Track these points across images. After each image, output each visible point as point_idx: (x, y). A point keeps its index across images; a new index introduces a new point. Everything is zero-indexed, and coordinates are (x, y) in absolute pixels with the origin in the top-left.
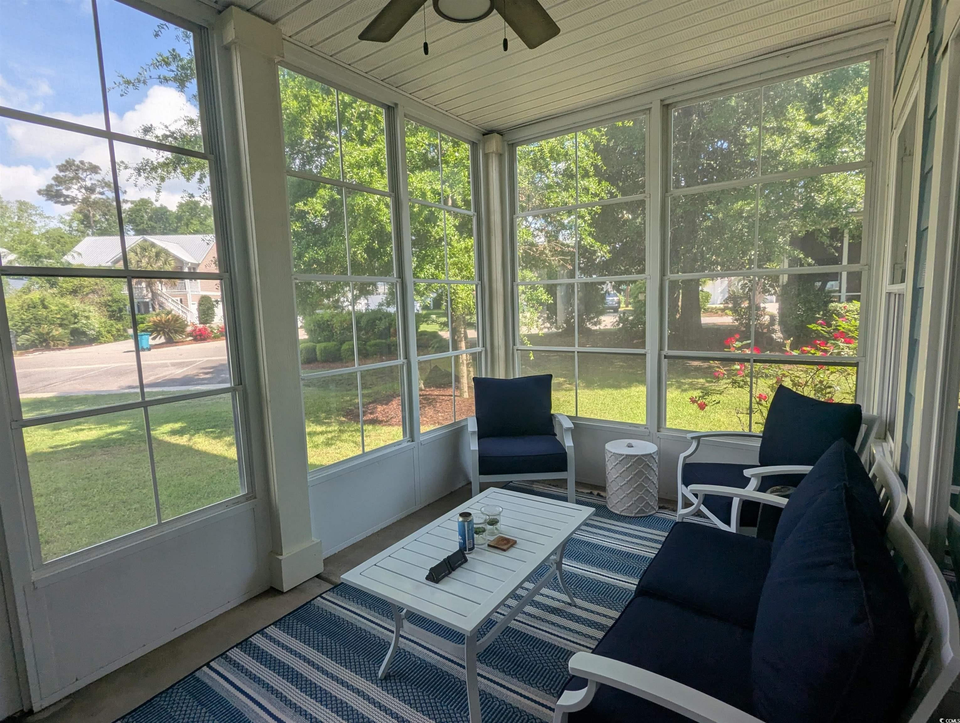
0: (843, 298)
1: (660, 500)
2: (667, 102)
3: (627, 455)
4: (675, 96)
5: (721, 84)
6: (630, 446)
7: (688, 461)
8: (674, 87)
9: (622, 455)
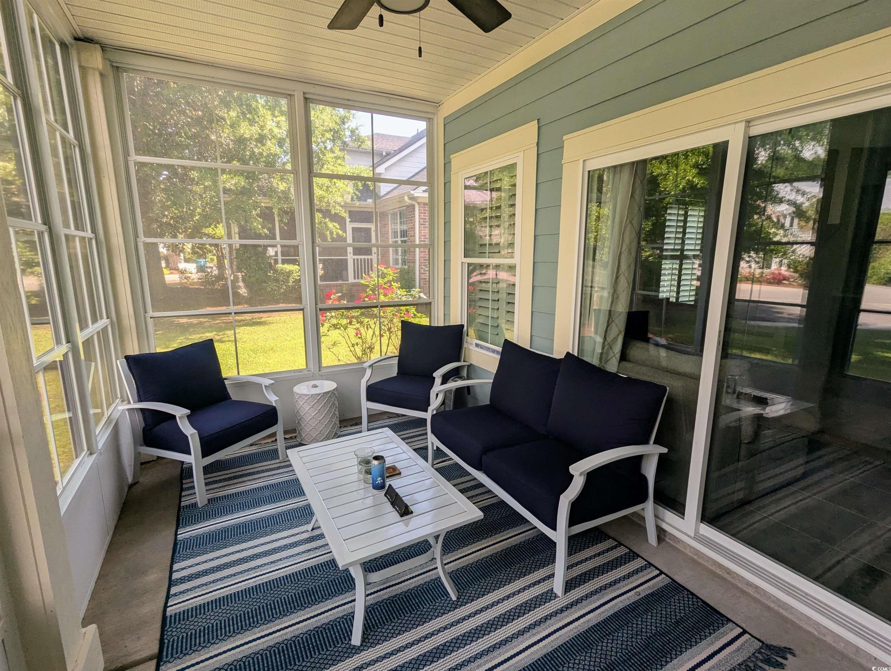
0: (280, 261)
1: (341, 421)
2: (307, 96)
3: (324, 393)
4: (314, 94)
5: (348, 100)
6: (315, 386)
7: (369, 384)
8: (315, 86)
9: (320, 394)
